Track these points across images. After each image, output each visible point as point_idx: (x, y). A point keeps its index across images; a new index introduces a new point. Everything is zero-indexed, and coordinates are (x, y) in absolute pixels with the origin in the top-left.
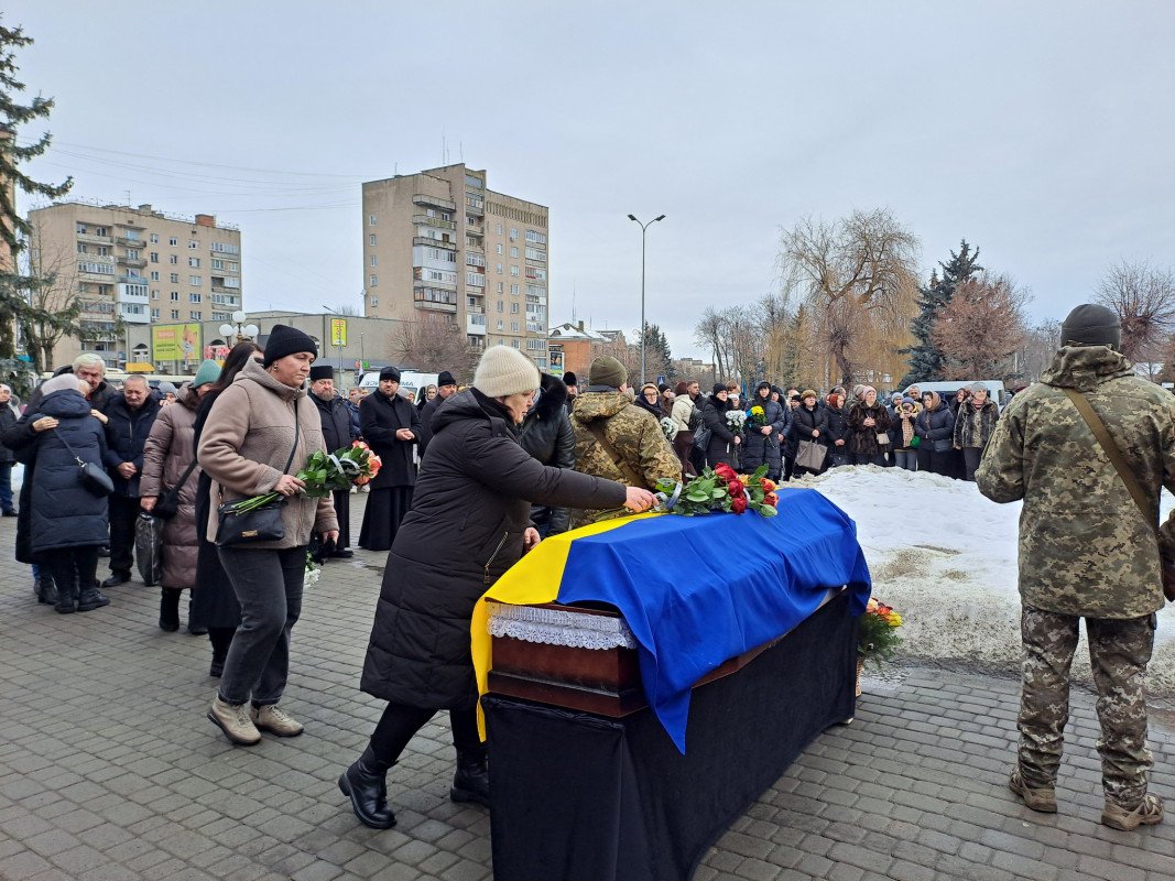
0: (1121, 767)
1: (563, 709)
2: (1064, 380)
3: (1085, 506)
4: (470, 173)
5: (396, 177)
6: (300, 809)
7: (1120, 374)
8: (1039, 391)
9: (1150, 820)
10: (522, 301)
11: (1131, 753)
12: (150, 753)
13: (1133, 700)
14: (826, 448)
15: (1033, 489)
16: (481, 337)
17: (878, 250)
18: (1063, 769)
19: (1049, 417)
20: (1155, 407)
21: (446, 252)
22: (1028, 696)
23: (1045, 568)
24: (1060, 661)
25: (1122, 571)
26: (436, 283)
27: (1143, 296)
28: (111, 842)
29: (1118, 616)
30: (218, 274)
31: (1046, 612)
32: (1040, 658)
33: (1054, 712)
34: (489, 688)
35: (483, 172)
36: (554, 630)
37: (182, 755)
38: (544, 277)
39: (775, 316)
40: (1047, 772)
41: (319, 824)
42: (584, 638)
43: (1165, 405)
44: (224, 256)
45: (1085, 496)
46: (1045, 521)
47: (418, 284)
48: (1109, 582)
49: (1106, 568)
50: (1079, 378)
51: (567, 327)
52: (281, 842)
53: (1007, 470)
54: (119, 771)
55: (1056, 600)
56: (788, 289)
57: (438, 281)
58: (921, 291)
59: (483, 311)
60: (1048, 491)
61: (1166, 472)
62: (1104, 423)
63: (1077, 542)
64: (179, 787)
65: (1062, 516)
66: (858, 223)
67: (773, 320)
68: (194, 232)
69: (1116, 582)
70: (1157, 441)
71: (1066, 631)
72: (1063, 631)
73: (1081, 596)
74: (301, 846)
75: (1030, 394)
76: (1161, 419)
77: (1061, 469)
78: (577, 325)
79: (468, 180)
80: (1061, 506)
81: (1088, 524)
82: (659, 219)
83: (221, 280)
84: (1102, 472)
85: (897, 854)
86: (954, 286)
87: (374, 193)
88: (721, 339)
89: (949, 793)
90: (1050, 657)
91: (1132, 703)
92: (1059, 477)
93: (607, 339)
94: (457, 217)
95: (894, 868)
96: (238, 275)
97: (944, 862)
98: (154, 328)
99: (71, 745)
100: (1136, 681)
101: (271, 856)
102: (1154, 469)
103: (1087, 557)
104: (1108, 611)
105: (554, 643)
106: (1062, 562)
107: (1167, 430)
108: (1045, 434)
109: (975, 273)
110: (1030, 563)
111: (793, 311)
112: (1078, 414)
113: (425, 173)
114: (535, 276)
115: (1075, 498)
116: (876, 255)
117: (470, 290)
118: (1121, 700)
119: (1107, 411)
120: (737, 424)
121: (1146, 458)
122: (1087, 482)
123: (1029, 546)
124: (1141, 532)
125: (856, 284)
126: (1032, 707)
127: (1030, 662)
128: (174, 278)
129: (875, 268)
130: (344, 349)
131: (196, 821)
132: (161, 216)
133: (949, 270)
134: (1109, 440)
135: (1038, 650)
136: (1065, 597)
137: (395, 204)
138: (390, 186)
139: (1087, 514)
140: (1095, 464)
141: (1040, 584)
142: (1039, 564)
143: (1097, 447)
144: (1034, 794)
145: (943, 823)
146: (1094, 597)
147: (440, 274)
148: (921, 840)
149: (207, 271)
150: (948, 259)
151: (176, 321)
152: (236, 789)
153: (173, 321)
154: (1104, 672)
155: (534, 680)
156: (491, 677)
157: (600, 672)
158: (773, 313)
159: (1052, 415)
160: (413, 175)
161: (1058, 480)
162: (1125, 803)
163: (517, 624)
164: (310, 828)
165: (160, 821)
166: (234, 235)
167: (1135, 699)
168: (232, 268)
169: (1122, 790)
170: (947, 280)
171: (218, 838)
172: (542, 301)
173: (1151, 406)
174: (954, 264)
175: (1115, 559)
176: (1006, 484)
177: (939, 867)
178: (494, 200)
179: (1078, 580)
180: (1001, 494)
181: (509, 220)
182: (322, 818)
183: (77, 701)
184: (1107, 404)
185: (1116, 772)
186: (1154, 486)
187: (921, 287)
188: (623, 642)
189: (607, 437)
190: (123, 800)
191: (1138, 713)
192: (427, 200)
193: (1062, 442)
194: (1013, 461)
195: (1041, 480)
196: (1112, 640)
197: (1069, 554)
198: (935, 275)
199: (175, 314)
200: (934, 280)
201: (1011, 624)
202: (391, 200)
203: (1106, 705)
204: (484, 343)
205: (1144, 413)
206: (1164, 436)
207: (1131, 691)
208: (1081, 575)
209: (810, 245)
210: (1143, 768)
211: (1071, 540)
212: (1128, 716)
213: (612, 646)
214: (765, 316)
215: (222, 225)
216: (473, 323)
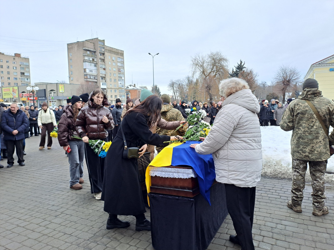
0: (318, 199)
1: (174, 196)
2: (305, 98)
3: (311, 131)
4: (100, 41)
5: (77, 42)
6: (88, 230)
7: (320, 96)
8: (298, 101)
9: (325, 213)
10: (117, 78)
11: (321, 196)
12: (36, 217)
13: (321, 182)
14: (210, 118)
15: (297, 127)
16: (105, 89)
17: (217, 63)
18: (303, 201)
19: (302, 108)
20: (330, 104)
21: (94, 64)
22: (295, 182)
23: (300, 148)
24: (303, 173)
25: (321, 148)
26: (91, 73)
27: (288, 74)
28: (32, 244)
29: (320, 160)
30: (23, 71)
31: (300, 160)
32: (298, 172)
33: (302, 186)
34: (151, 191)
35: (104, 40)
36: (171, 174)
37: (47, 217)
38: (123, 71)
39: (190, 82)
40: (300, 202)
41: (95, 234)
42: (181, 175)
43: (332, 104)
44: (24, 66)
45: (311, 128)
46: (300, 136)
47: (85, 73)
48: (317, 151)
49: (317, 148)
50: (310, 97)
51: (130, 86)
52: (85, 240)
53: (289, 122)
54: (28, 223)
55: (303, 157)
56: (193, 74)
57: (91, 72)
58: (230, 74)
59: (105, 81)
60: (301, 127)
61: (332, 121)
62: (316, 109)
63: (309, 141)
64: (48, 226)
65: (305, 134)
66: (212, 55)
67: (189, 83)
68: (14, 59)
69: (319, 151)
70: (330, 113)
71: (305, 165)
72: (304, 165)
73: (310, 155)
74: (92, 241)
75: (296, 102)
76: (331, 108)
77: (305, 122)
78: (133, 85)
79: (99, 43)
80: (305, 131)
81: (312, 136)
82: (157, 54)
83: (24, 73)
84: (316, 122)
85: (261, 229)
86: (239, 72)
87: (71, 46)
88: (175, 89)
89: (269, 211)
90: (301, 172)
91: (321, 183)
92: (304, 124)
93: (142, 89)
94: (96, 54)
95: (261, 233)
96: (29, 72)
97: (274, 230)
98: (3, 89)
99: (10, 216)
100: (322, 177)
101: (84, 244)
102: (329, 121)
103: (312, 145)
104: (317, 159)
105: (171, 177)
106: (305, 146)
107: (333, 111)
108: (300, 112)
109: (244, 69)
110: (296, 147)
111: (195, 80)
112: (309, 107)
113: (86, 41)
114: (120, 71)
115: (308, 129)
116: (217, 64)
117: (101, 75)
118: (318, 182)
119: (317, 106)
120: (188, 112)
121: (327, 118)
122: (312, 125)
123: (295, 143)
124: (325, 138)
125: (212, 72)
126: (296, 185)
127: (295, 173)
128: (8, 73)
129: (217, 68)
130: (64, 93)
131: (57, 236)
132: (3, 54)
133: (237, 68)
134: (318, 114)
135: (297, 170)
136: (306, 156)
137: (77, 50)
138: (76, 44)
139: (312, 133)
140: (314, 120)
141: (299, 153)
142: (298, 147)
143: (315, 115)
144: (296, 208)
145: (270, 220)
146: (314, 156)
147: (92, 71)
148: (266, 225)
149: (19, 71)
150: (237, 65)
151: (10, 86)
152: (66, 226)
153: (8, 86)
154: (314, 175)
155: (165, 188)
156: (151, 188)
157: (186, 185)
158: (189, 81)
159: (302, 107)
160: (82, 41)
161: (304, 125)
162: (319, 209)
163: (159, 172)
164: (93, 235)
165: (46, 237)
166: (27, 59)
167: (322, 182)
168: (27, 70)
169: (318, 205)
170: (237, 71)
171: (66, 240)
172: (123, 78)
173: (329, 104)
174: (238, 66)
175: (319, 145)
176: (289, 126)
177: (273, 232)
178: (107, 48)
179: (309, 151)
180: (287, 129)
181: (112, 55)
182: (95, 232)
183: (7, 203)
184: (317, 104)
185: (316, 201)
186: (328, 125)
187: (230, 73)
188: (193, 176)
189: (167, 117)
190: (32, 232)
191: (323, 185)
192: (87, 49)
193: (305, 114)
194: (291, 120)
195: (299, 125)
196: (316, 167)
197: (307, 144)
198: (233, 70)
199: (9, 84)
200: (233, 71)
201: (274, 165)
202: (76, 48)
203: (314, 183)
204: (106, 91)
205: (327, 106)
206: (332, 112)
207: (321, 179)
208: (310, 150)
209: (199, 62)
210: (323, 200)
211: (307, 140)
212: (320, 186)
213: (190, 177)
214: (187, 81)
215: (23, 57)
216: (103, 85)
